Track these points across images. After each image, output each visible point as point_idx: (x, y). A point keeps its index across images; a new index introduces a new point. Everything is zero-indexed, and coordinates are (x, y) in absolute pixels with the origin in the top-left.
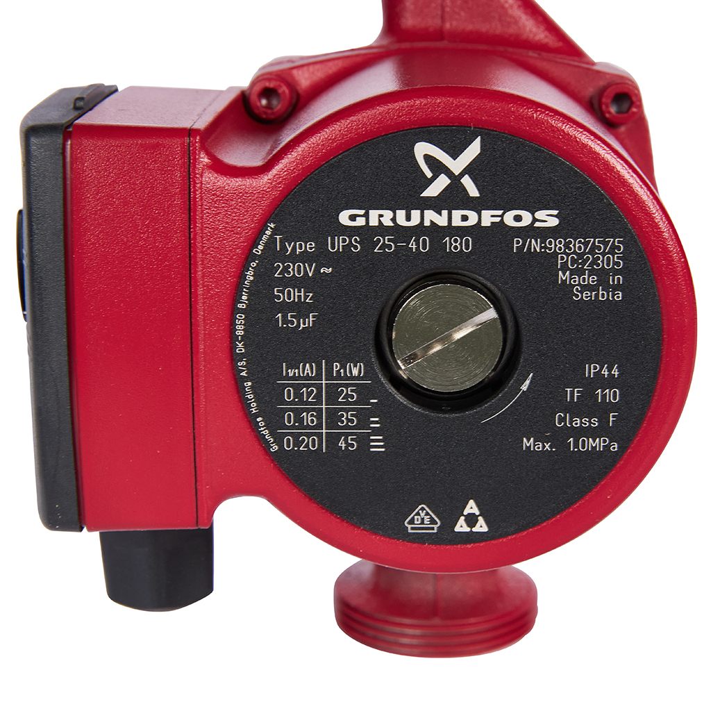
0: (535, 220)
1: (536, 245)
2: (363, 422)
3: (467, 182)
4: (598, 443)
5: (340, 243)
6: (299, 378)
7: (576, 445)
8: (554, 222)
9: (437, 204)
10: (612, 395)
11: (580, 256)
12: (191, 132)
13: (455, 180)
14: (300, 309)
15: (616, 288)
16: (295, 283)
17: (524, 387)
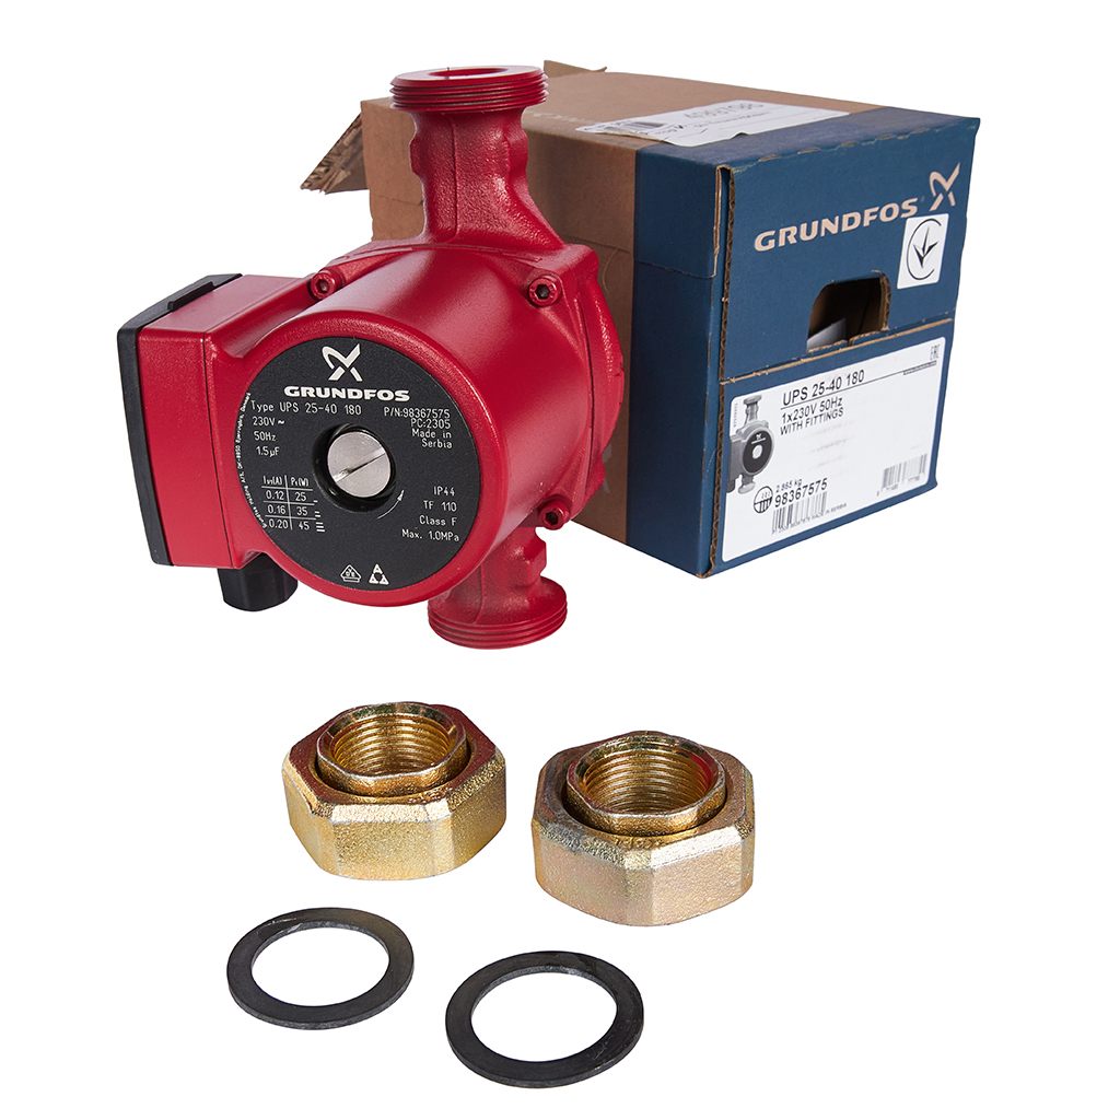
0: (395, 397)
1: (397, 412)
2: (311, 514)
3: (354, 371)
4: (448, 536)
5: (286, 407)
6: (273, 485)
7: (434, 535)
8: (406, 398)
9: (339, 384)
10: (452, 507)
11: (424, 419)
12: (204, 335)
13: (348, 370)
14: (270, 445)
15: (448, 440)
16: (264, 429)
17: (399, 499)
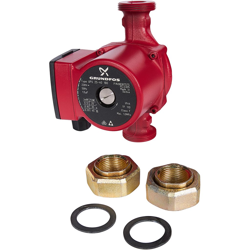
0: (116, 80)
1: (117, 84)
2: (95, 108)
3: (107, 74)
4: (128, 114)
5: (90, 82)
6: (86, 101)
7: (125, 114)
8: (119, 81)
9: (103, 77)
10: (129, 107)
11: (123, 86)
12: (70, 64)
13: (105, 73)
14: (86, 91)
16: (84, 87)
17: (117, 105)
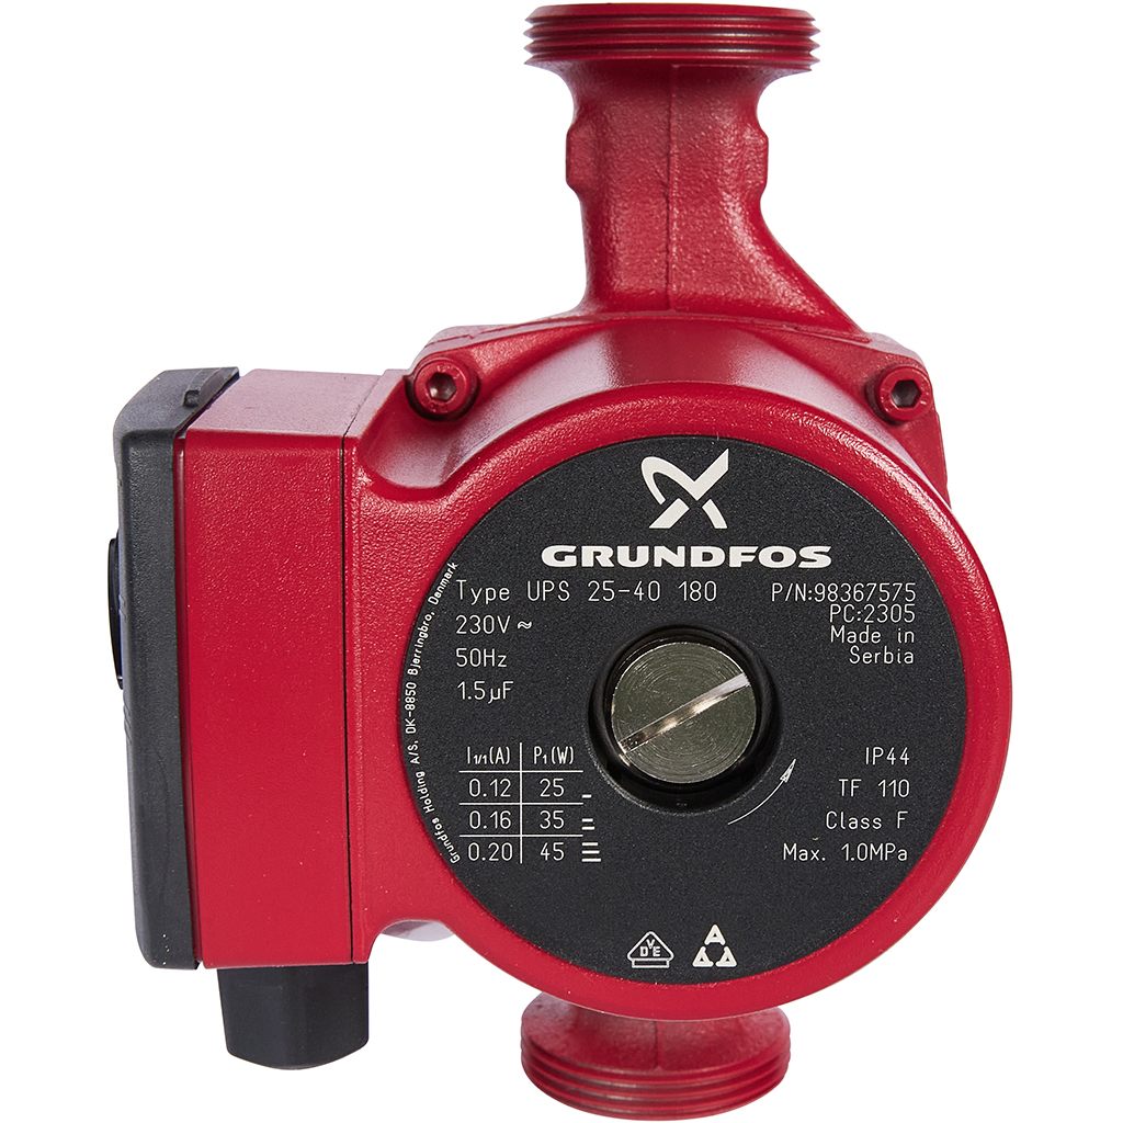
0: (800, 559)
1: (800, 592)
2: (573, 822)
3: (710, 508)
4: (882, 851)
5: (544, 589)
6: (489, 766)
7: (853, 853)
8: (824, 562)
9: (671, 538)
10: (899, 788)
11: (859, 606)
12: (344, 442)
13: (695, 506)
14: (491, 677)
15: (905, 648)
16: (483, 641)
17: (785, 778)
